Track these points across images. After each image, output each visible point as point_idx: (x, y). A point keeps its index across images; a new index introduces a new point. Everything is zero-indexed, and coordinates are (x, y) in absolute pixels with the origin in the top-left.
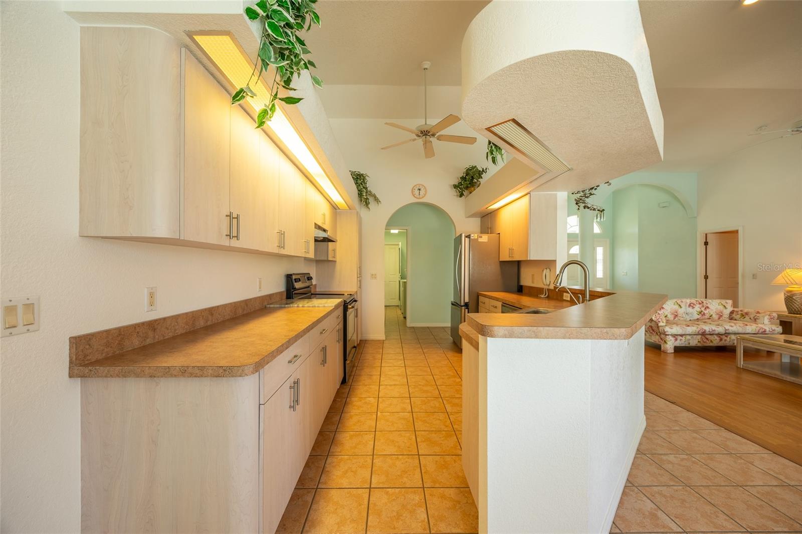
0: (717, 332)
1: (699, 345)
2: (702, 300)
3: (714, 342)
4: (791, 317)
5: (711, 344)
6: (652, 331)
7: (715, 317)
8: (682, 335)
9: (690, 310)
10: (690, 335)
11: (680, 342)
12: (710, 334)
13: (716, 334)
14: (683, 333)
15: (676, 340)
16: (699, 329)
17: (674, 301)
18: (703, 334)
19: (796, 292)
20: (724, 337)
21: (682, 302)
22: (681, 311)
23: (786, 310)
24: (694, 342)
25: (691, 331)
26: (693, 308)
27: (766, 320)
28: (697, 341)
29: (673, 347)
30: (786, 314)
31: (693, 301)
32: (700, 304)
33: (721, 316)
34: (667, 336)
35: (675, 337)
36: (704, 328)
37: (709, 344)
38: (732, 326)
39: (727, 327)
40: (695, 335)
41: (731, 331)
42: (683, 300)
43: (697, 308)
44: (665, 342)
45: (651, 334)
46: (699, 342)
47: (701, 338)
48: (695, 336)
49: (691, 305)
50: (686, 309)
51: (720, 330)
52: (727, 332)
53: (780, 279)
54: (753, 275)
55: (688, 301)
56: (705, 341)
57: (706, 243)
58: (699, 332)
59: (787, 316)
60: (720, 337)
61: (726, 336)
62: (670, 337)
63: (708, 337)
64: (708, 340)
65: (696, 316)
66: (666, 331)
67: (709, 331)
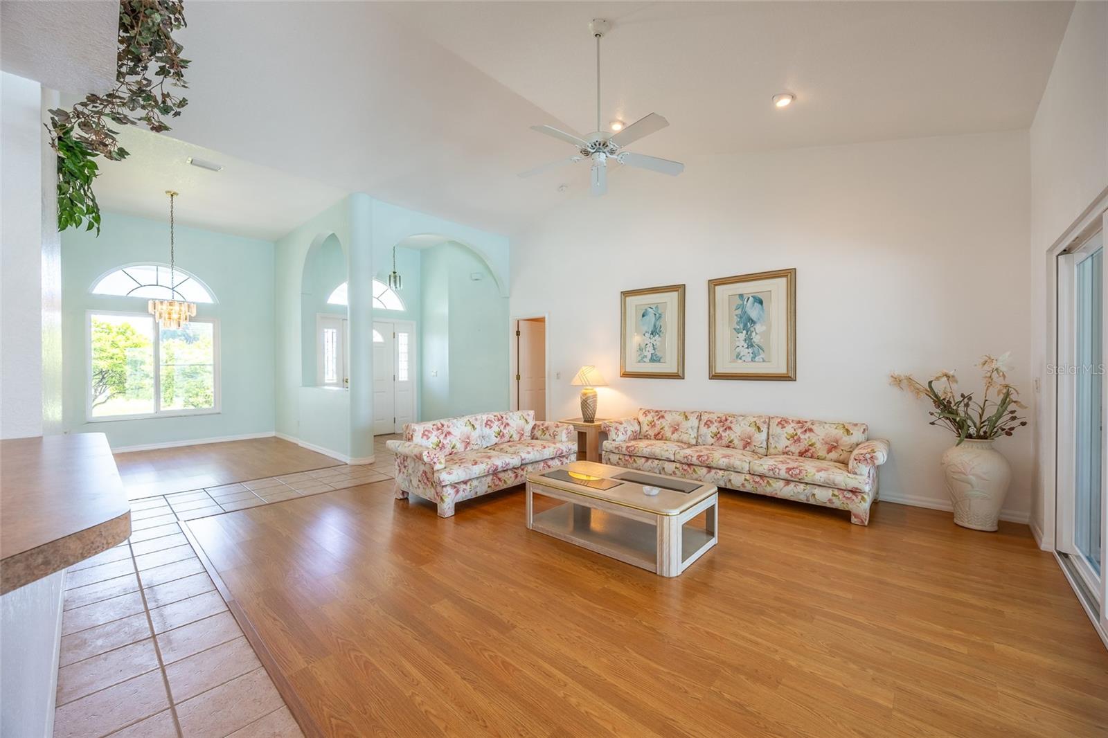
0: (511, 466)
1: (490, 491)
2: (501, 413)
3: (508, 482)
4: (586, 426)
5: (505, 486)
6: (426, 481)
7: (516, 437)
8: (465, 482)
9: (487, 431)
10: (477, 478)
11: (466, 493)
12: (504, 471)
13: (511, 469)
14: (468, 478)
15: (457, 492)
16: (489, 466)
17: (466, 419)
18: (495, 473)
19: (590, 395)
20: (520, 472)
21: (476, 420)
22: (475, 435)
23: (582, 416)
24: (482, 489)
25: (478, 472)
26: (491, 427)
27: (564, 438)
28: (487, 486)
29: (454, 506)
30: (582, 423)
31: (491, 417)
32: (499, 420)
33: (523, 434)
34: (444, 489)
35: (455, 487)
36: (495, 463)
37: (502, 486)
38: (529, 453)
39: (524, 455)
40: (483, 477)
41: (527, 461)
42: (479, 417)
43: (496, 427)
44: (442, 499)
45: (425, 487)
46: (489, 487)
47: (492, 479)
48: (485, 478)
49: (488, 424)
50: (482, 430)
51: (515, 461)
52: (524, 462)
53: (577, 381)
54: (558, 374)
55: (485, 417)
56: (497, 483)
57: (518, 333)
58: (488, 471)
59: (583, 426)
60: (515, 472)
61: (523, 470)
62: (448, 488)
63: (501, 475)
64: (501, 481)
65: (494, 440)
66: (441, 479)
67: (502, 467)
